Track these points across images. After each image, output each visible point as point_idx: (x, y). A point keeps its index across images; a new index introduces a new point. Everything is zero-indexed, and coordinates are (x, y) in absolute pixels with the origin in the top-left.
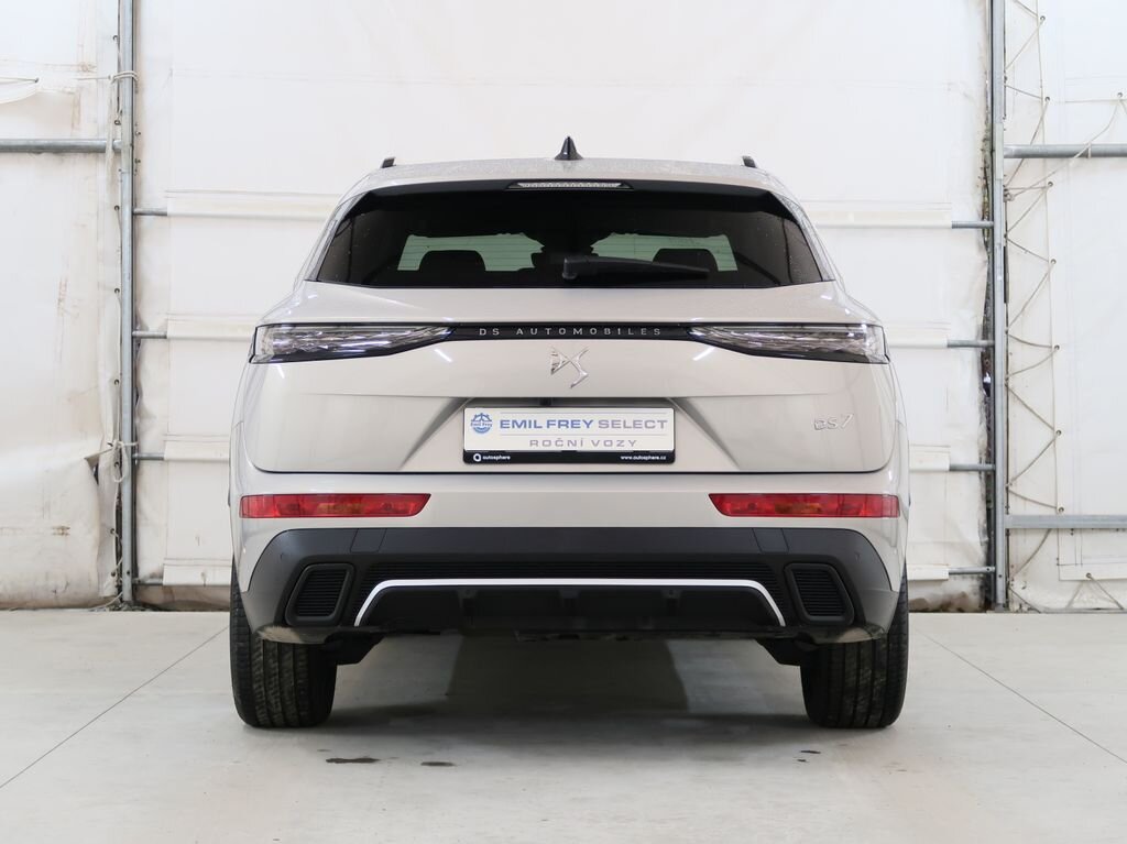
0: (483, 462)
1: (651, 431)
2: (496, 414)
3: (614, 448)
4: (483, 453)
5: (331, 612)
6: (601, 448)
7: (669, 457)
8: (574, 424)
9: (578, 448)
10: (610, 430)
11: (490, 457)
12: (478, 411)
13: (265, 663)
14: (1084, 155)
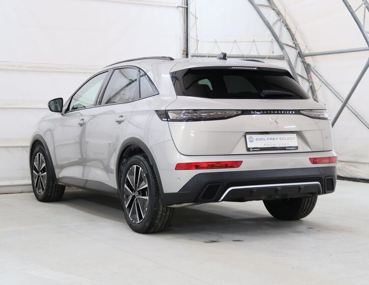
0: (253, 151)
1: (292, 141)
2: (255, 136)
3: (284, 146)
4: (253, 148)
5: (213, 198)
6: (281, 146)
7: (297, 148)
8: (274, 139)
9: (276, 146)
10: (282, 141)
11: (255, 149)
12: (250, 136)
13: (162, 214)
14: (208, 57)
